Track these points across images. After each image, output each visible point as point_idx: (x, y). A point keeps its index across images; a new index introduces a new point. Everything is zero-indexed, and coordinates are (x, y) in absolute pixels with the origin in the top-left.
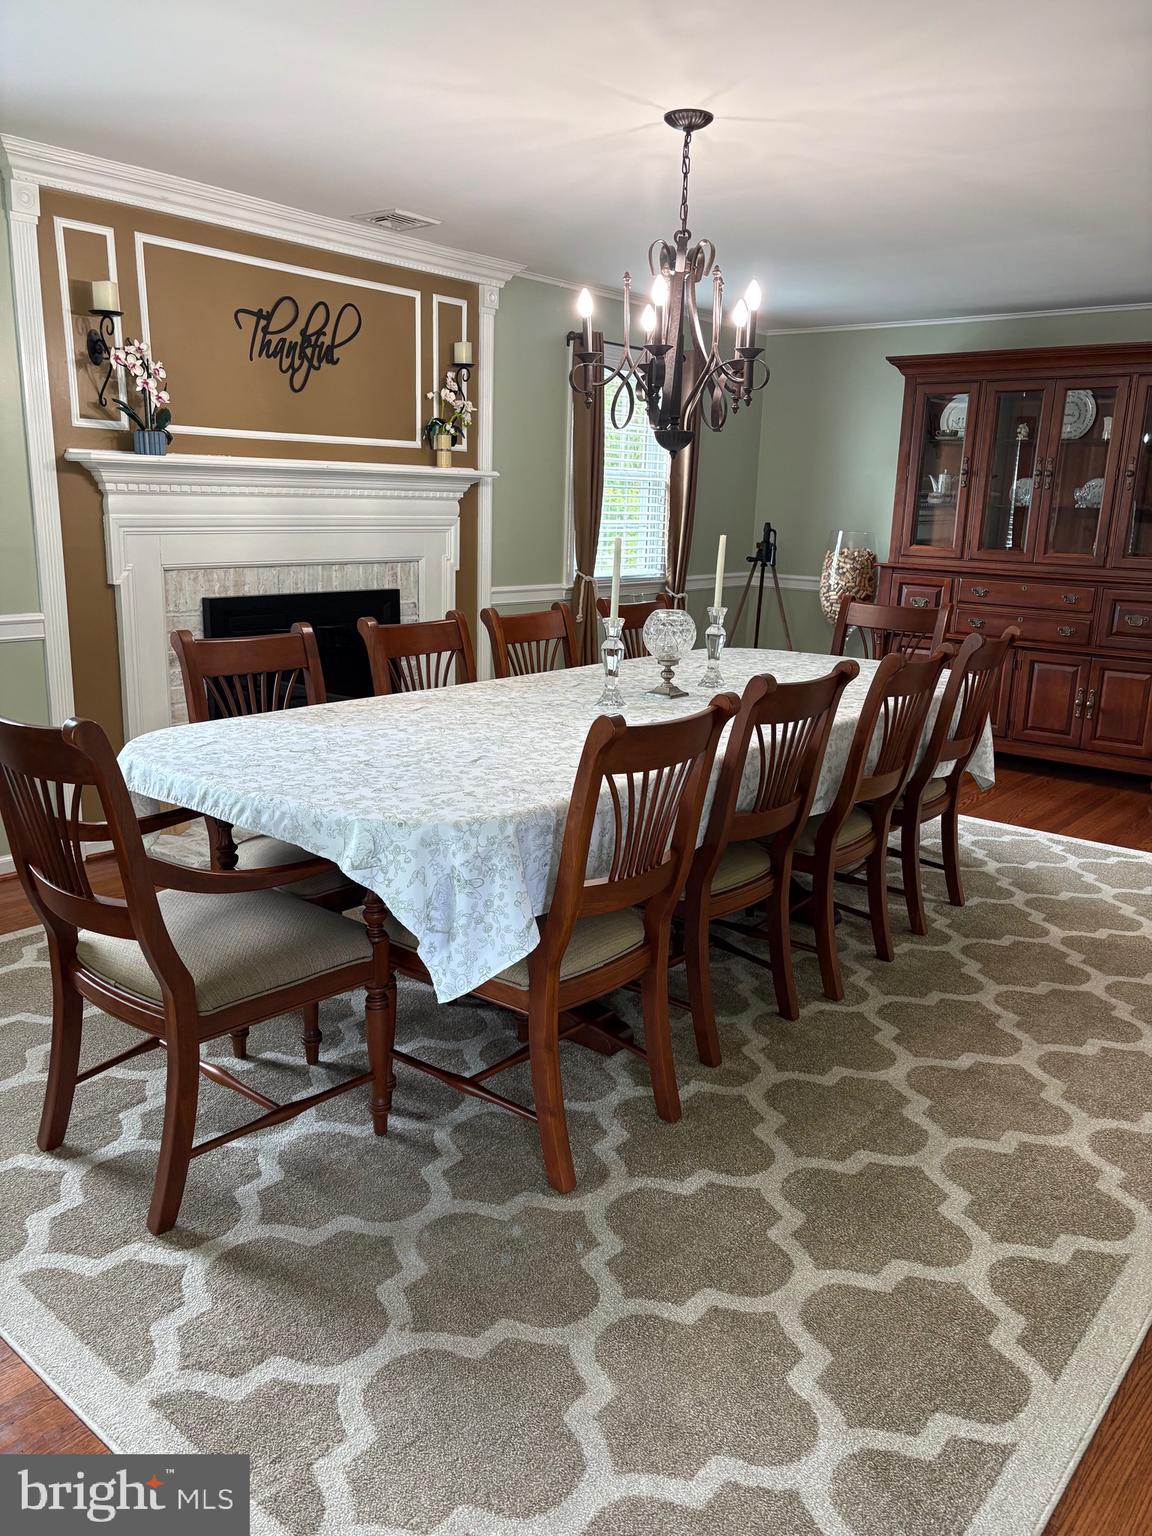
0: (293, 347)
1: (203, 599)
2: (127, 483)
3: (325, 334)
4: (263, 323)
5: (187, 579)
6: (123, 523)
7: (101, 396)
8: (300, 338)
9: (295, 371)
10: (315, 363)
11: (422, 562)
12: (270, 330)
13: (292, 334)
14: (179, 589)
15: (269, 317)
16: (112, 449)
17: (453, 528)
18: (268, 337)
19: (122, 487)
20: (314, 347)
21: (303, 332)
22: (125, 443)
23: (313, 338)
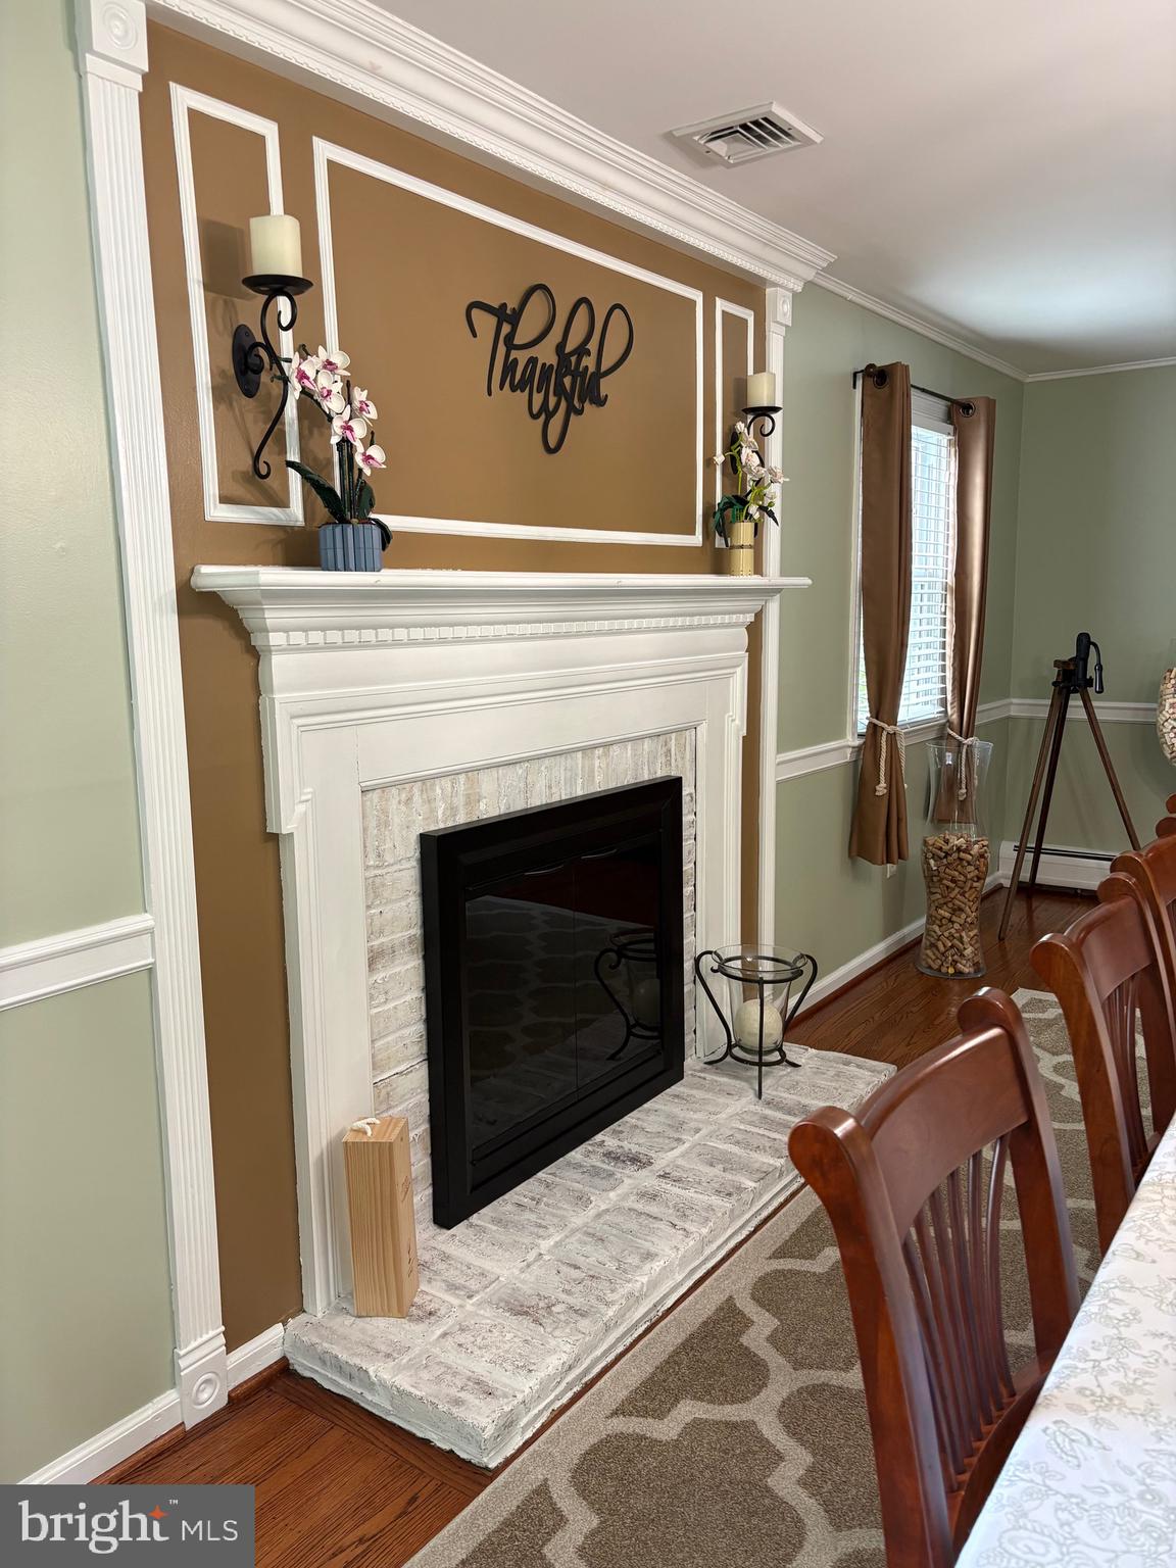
0: (546, 370)
1: (422, 836)
2: (305, 630)
3: (588, 353)
4: (506, 329)
5: (394, 802)
6: (296, 709)
7: (256, 459)
8: (556, 358)
9: (550, 415)
10: (576, 403)
11: (703, 729)
12: (517, 341)
13: (546, 354)
14: (384, 823)
15: (514, 318)
16: (275, 564)
17: (739, 670)
18: (514, 354)
19: (298, 638)
20: (575, 374)
21: (560, 348)
22: (299, 550)
23: (573, 359)
